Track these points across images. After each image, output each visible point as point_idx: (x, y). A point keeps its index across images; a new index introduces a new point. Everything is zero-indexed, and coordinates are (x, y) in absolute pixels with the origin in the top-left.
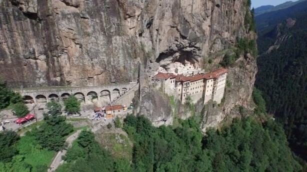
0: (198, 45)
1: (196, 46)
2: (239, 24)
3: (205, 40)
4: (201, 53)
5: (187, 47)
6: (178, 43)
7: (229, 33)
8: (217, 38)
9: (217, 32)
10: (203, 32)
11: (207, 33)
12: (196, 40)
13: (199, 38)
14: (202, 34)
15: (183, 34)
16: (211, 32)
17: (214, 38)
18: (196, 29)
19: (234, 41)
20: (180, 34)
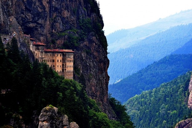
0: (40, 21)
1: (38, 22)
2: (78, 3)
3: (46, 17)
4: (43, 31)
5: (30, 21)
6: (24, 16)
7: (69, 12)
8: (57, 16)
9: (56, 9)
10: (44, 8)
11: (47, 9)
12: (38, 15)
13: (41, 13)
14: (43, 10)
15: (28, 7)
16: (50, 9)
17: (54, 16)
18: (37, 4)
19: (75, 22)
20: (25, 6)
